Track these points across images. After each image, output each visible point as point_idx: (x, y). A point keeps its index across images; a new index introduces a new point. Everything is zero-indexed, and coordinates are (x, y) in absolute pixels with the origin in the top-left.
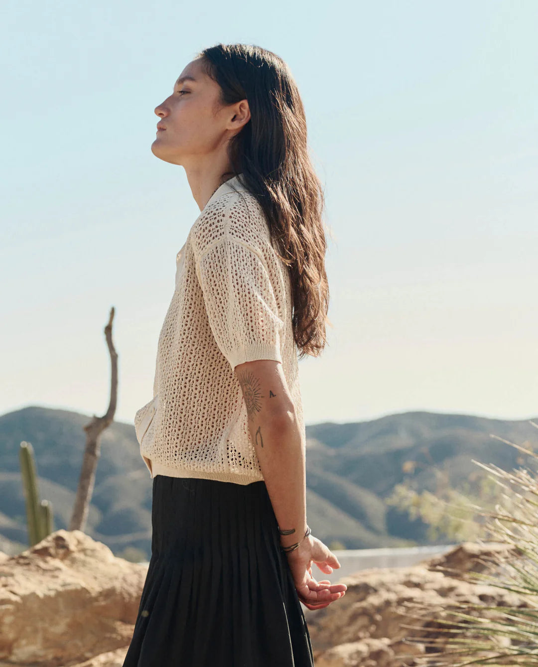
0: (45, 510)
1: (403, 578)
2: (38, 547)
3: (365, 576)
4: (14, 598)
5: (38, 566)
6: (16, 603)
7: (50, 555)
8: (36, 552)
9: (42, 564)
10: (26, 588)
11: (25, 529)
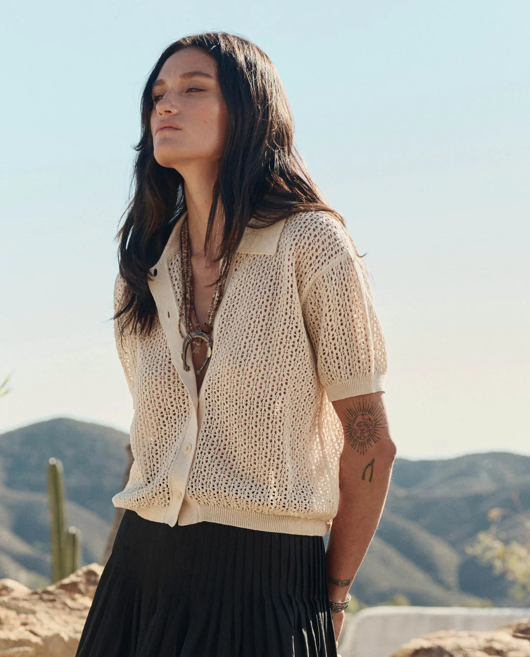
0: (73, 537)
1: (484, 644)
2: (66, 581)
3: (440, 638)
4: (34, 639)
5: (65, 604)
6: (36, 645)
7: (80, 592)
8: (63, 587)
9: (69, 602)
10: (49, 629)
11: (49, 559)
